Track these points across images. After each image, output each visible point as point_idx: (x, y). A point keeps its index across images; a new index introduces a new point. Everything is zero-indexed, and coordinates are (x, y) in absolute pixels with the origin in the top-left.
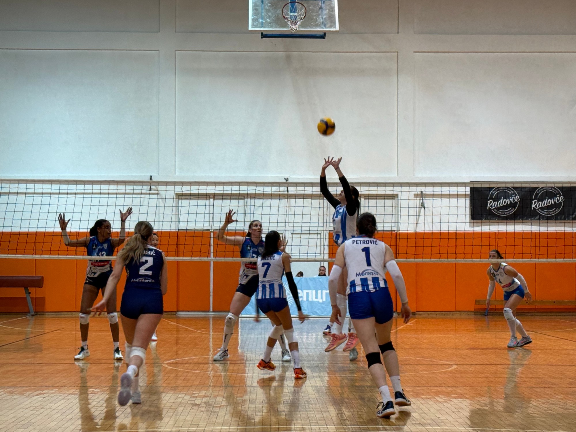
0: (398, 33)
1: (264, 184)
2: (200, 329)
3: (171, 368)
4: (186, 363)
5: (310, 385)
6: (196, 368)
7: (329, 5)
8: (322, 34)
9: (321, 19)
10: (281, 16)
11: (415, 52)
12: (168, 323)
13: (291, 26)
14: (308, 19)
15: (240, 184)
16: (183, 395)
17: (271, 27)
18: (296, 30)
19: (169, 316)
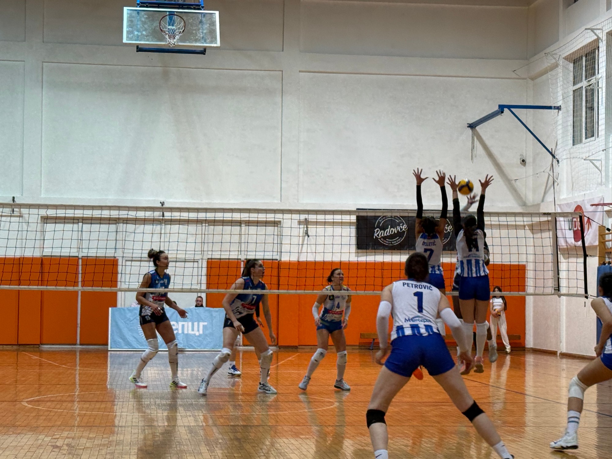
0: (283, 51)
1: (137, 209)
2: (65, 364)
3: (32, 406)
4: (47, 401)
5: (182, 424)
6: (58, 406)
7: (210, 19)
8: (202, 49)
9: (201, 33)
10: (158, 28)
11: (300, 71)
12: (30, 357)
13: (168, 39)
14: (186, 33)
15: (110, 208)
16: (43, 436)
17: (148, 40)
18: (174, 44)
19: (32, 349)
